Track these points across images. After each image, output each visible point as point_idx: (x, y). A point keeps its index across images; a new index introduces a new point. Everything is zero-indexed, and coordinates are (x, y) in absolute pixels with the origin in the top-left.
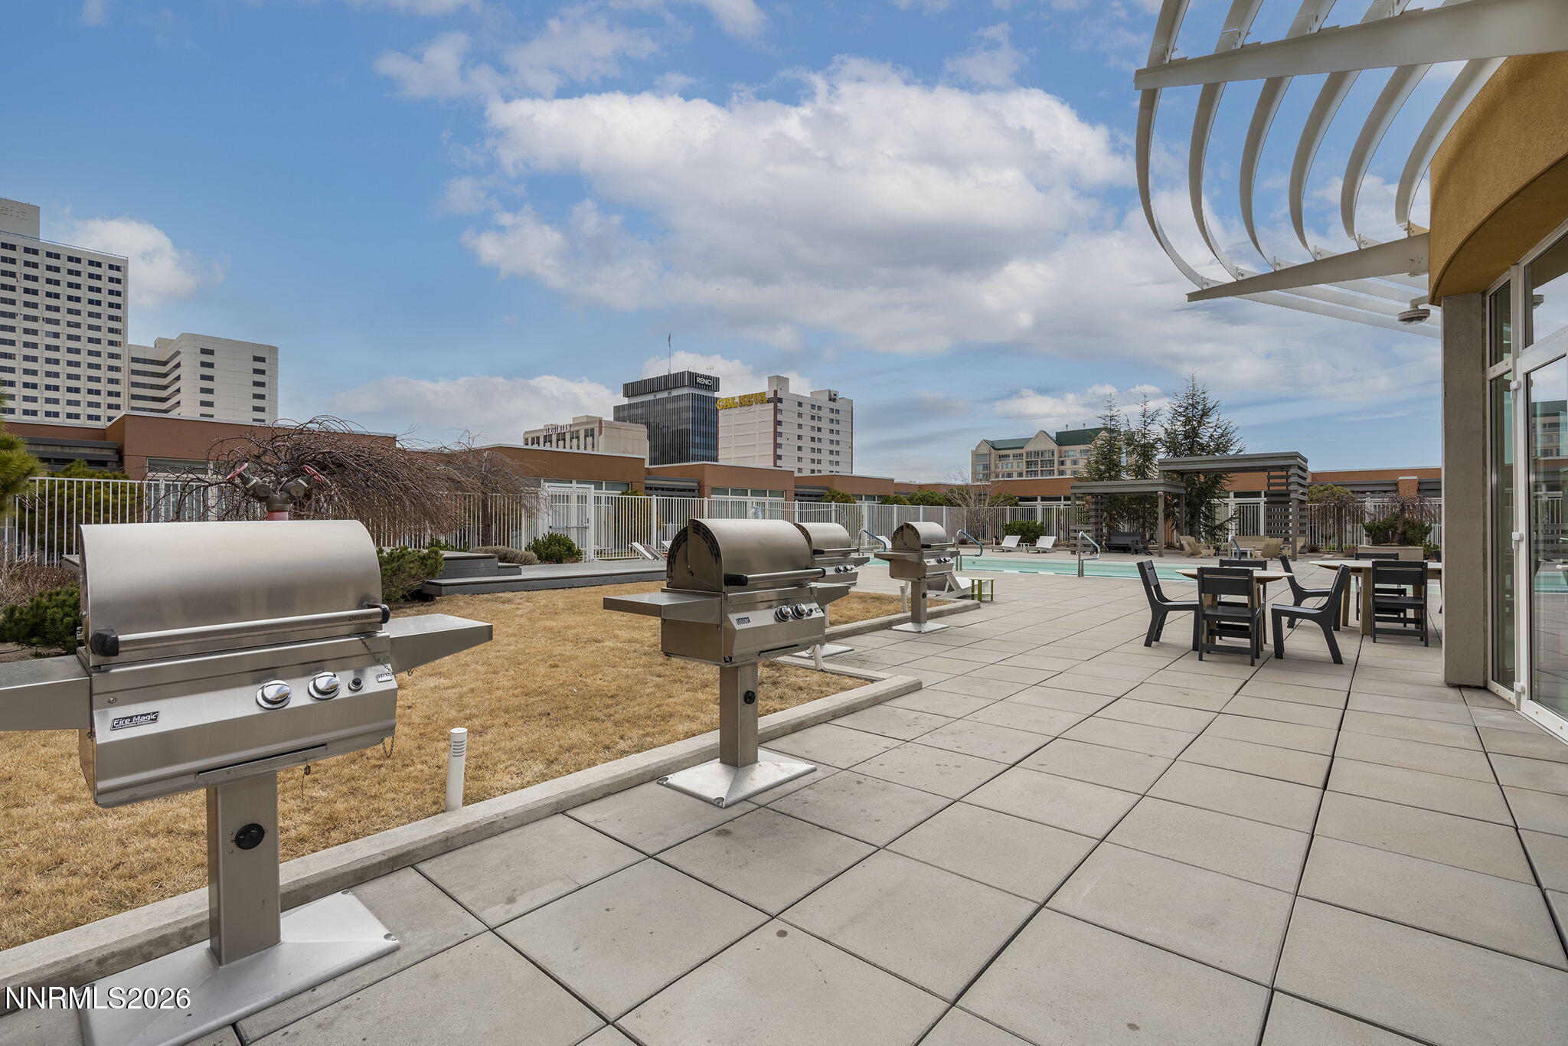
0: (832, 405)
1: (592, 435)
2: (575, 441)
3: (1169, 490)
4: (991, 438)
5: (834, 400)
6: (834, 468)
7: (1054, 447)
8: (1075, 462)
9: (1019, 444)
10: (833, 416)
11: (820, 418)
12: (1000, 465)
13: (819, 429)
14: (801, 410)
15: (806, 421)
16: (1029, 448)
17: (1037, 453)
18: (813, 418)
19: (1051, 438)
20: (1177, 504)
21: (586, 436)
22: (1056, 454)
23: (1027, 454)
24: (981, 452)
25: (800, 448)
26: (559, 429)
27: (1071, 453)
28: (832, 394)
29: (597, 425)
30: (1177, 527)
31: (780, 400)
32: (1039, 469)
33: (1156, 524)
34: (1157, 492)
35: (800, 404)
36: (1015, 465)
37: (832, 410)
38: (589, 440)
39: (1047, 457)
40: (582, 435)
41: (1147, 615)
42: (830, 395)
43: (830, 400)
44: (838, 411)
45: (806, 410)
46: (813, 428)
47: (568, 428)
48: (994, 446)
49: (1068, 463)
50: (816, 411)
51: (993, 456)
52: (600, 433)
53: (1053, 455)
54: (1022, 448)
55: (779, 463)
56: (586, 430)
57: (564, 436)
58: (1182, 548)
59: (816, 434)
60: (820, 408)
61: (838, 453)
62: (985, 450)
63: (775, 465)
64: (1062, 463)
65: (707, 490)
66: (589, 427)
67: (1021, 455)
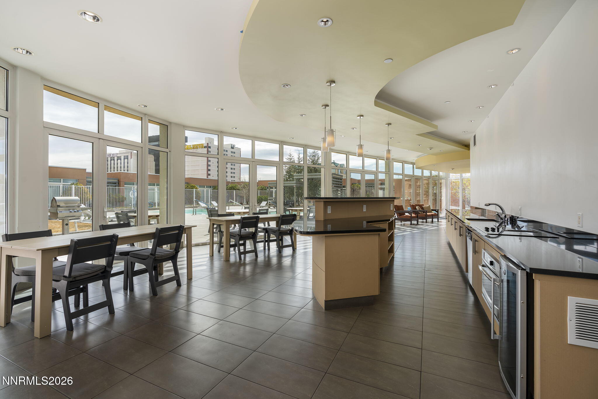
0: (232, 150)
1: (128, 159)
2: (119, 161)
3: (297, 185)
6: (233, 179)
21: (124, 159)
26: (112, 155)
28: (233, 146)
29: (130, 154)
31: (210, 147)
34: (294, 186)
37: (232, 152)
38: (126, 160)
40: (122, 158)
44: (234, 153)
47: (116, 155)
52: (131, 158)
55: (209, 177)
56: (125, 156)
57: (114, 158)
60: (227, 151)
63: (207, 177)
65: (122, 183)
66: (126, 155)
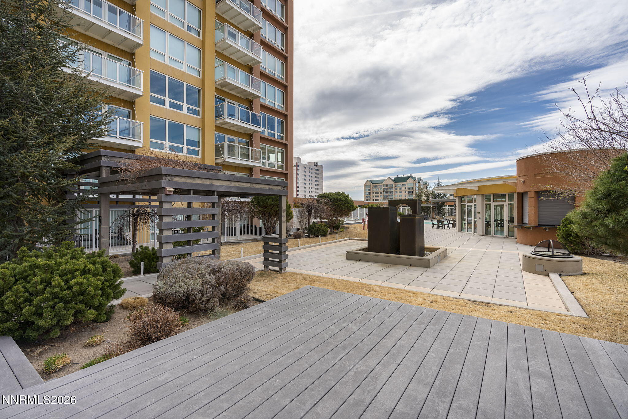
4: (371, 180)
5: (316, 166)
7: (393, 183)
8: (400, 189)
9: (381, 182)
10: (316, 172)
11: (312, 172)
12: (374, 189)
13: (312, 177)
14: (306, 170)
15: (307, 174)
16: (385, 183)
17: (387, 185)
18: (309, 172)
19: (392, 180)
20: (435, 209)
22: (394, 186)
23: (384, 185)
24: (367, 184)
25: (305, 184)
27: (398, 185)
30: (435, 214)
32: (388, 191)
33: (430, 213)
35: (305, 168)
36: (379, 189)
39: (391, 187)
41: (432, 225)
42: (315, 164)
43: (315, 166)
45: (307, 170)
46: (309, 176)
48: (372, 182)
49: (398, 189)
50: (311, 170)
51: (371, 186)
53: (393, 186)
54: (382, 183)
58: (436, 219)
59: (311, 178)
61: (318, 185)
62: (369, 184)
64: (396, 189)
67: (381, 186)
